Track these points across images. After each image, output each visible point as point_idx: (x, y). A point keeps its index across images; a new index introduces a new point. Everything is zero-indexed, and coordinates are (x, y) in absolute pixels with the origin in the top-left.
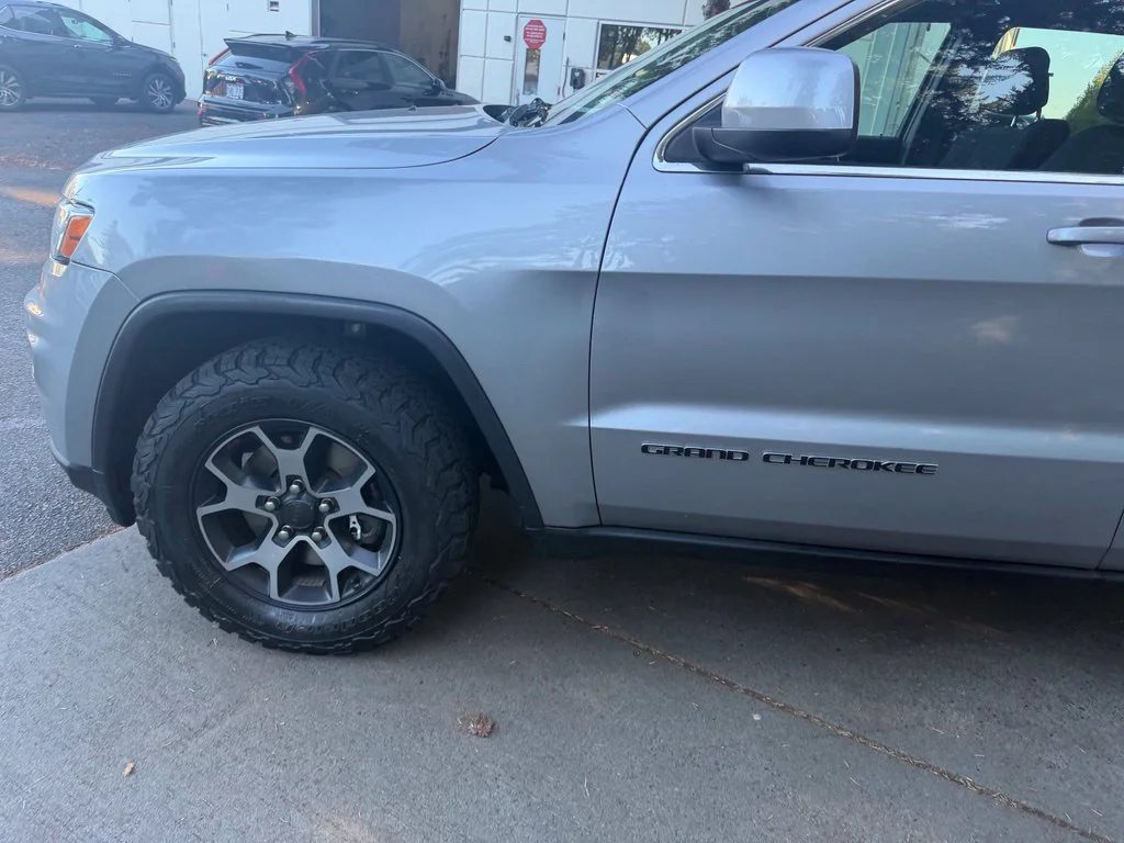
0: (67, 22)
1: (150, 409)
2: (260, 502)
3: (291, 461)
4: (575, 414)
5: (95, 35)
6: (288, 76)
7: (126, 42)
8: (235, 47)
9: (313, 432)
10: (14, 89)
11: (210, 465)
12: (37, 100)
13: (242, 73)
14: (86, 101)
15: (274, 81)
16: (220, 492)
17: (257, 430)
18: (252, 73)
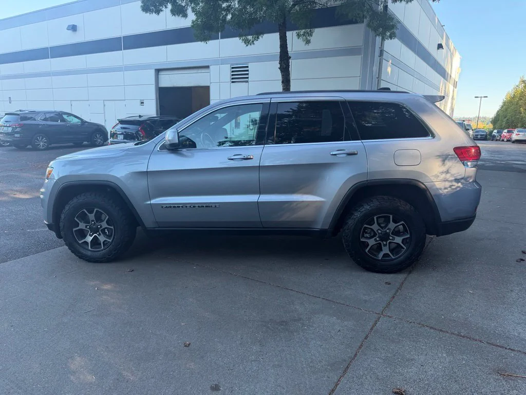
0: (65, 117)
1: (64, 208)
2: (86, 226)
3: (92, 217)
4: (148, 201)
5: (75, 120)
6: (139, 131)
7: (86, 122)
8: (122, 122)
9: (95, 210)
10: (44, 142)
11: (76, 219)
12: (53, 145)
13: (124, 131)
14: (71, 144)
15: (134, 133)
16: (78, 225)
17: (85, 210)
18: (127, 130)
